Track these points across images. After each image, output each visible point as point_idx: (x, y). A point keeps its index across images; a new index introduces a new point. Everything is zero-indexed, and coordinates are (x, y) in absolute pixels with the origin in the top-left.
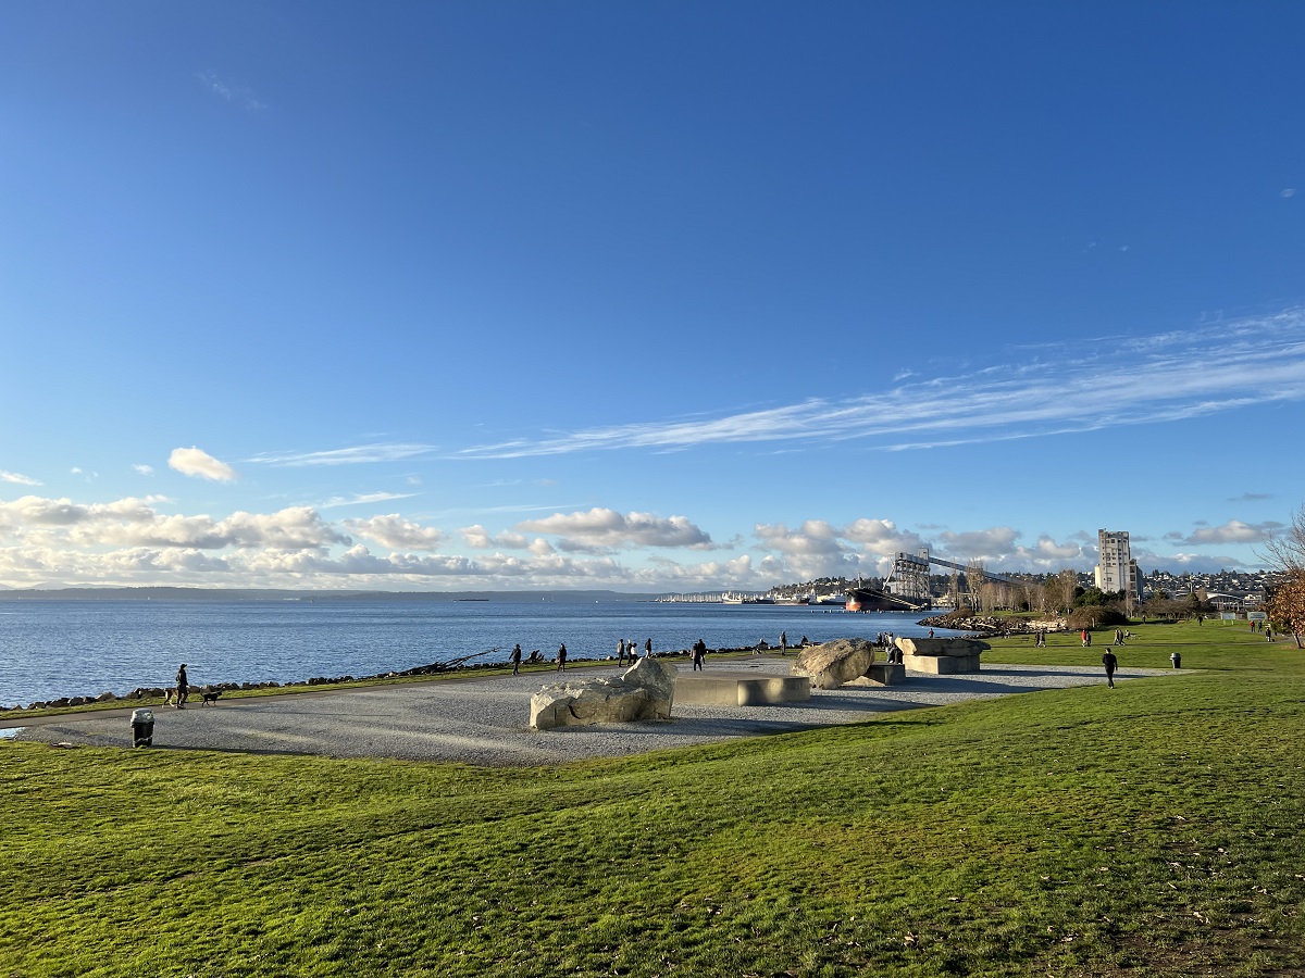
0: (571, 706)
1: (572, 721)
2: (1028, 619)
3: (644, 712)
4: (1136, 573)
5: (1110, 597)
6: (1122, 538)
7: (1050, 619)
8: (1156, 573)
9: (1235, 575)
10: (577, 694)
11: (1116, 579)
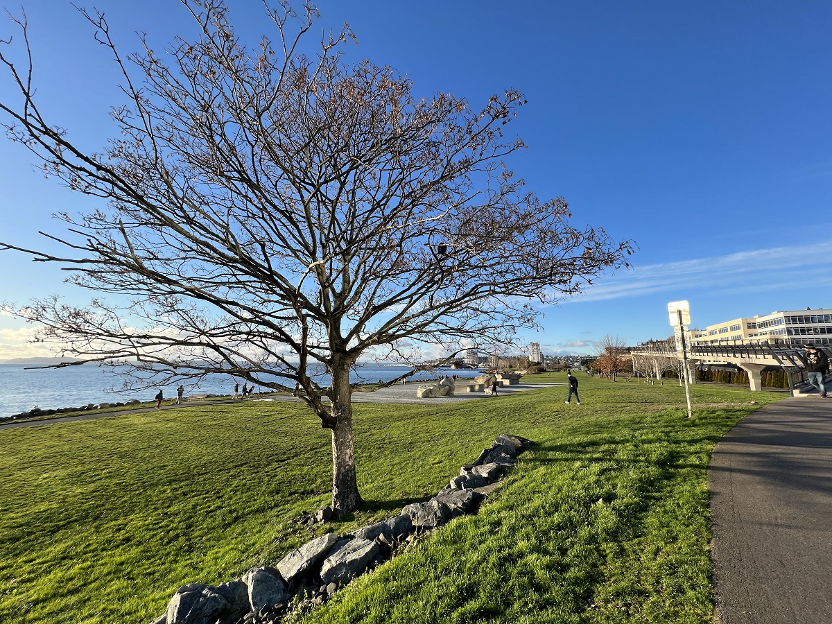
0: (430, 391)
1: (430, 395)
2: (514, 371)
3: (449, 394)
4: (542, 356)
5: (538, 363)
6: (538, 345)
7: (521, 370)
8: (547, 356)
9: (571, 357)
10: (432, 388)
11: (536, 358)
